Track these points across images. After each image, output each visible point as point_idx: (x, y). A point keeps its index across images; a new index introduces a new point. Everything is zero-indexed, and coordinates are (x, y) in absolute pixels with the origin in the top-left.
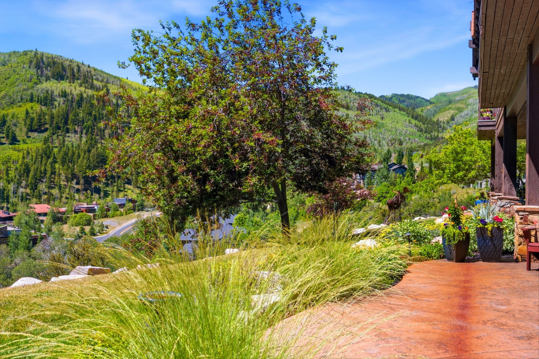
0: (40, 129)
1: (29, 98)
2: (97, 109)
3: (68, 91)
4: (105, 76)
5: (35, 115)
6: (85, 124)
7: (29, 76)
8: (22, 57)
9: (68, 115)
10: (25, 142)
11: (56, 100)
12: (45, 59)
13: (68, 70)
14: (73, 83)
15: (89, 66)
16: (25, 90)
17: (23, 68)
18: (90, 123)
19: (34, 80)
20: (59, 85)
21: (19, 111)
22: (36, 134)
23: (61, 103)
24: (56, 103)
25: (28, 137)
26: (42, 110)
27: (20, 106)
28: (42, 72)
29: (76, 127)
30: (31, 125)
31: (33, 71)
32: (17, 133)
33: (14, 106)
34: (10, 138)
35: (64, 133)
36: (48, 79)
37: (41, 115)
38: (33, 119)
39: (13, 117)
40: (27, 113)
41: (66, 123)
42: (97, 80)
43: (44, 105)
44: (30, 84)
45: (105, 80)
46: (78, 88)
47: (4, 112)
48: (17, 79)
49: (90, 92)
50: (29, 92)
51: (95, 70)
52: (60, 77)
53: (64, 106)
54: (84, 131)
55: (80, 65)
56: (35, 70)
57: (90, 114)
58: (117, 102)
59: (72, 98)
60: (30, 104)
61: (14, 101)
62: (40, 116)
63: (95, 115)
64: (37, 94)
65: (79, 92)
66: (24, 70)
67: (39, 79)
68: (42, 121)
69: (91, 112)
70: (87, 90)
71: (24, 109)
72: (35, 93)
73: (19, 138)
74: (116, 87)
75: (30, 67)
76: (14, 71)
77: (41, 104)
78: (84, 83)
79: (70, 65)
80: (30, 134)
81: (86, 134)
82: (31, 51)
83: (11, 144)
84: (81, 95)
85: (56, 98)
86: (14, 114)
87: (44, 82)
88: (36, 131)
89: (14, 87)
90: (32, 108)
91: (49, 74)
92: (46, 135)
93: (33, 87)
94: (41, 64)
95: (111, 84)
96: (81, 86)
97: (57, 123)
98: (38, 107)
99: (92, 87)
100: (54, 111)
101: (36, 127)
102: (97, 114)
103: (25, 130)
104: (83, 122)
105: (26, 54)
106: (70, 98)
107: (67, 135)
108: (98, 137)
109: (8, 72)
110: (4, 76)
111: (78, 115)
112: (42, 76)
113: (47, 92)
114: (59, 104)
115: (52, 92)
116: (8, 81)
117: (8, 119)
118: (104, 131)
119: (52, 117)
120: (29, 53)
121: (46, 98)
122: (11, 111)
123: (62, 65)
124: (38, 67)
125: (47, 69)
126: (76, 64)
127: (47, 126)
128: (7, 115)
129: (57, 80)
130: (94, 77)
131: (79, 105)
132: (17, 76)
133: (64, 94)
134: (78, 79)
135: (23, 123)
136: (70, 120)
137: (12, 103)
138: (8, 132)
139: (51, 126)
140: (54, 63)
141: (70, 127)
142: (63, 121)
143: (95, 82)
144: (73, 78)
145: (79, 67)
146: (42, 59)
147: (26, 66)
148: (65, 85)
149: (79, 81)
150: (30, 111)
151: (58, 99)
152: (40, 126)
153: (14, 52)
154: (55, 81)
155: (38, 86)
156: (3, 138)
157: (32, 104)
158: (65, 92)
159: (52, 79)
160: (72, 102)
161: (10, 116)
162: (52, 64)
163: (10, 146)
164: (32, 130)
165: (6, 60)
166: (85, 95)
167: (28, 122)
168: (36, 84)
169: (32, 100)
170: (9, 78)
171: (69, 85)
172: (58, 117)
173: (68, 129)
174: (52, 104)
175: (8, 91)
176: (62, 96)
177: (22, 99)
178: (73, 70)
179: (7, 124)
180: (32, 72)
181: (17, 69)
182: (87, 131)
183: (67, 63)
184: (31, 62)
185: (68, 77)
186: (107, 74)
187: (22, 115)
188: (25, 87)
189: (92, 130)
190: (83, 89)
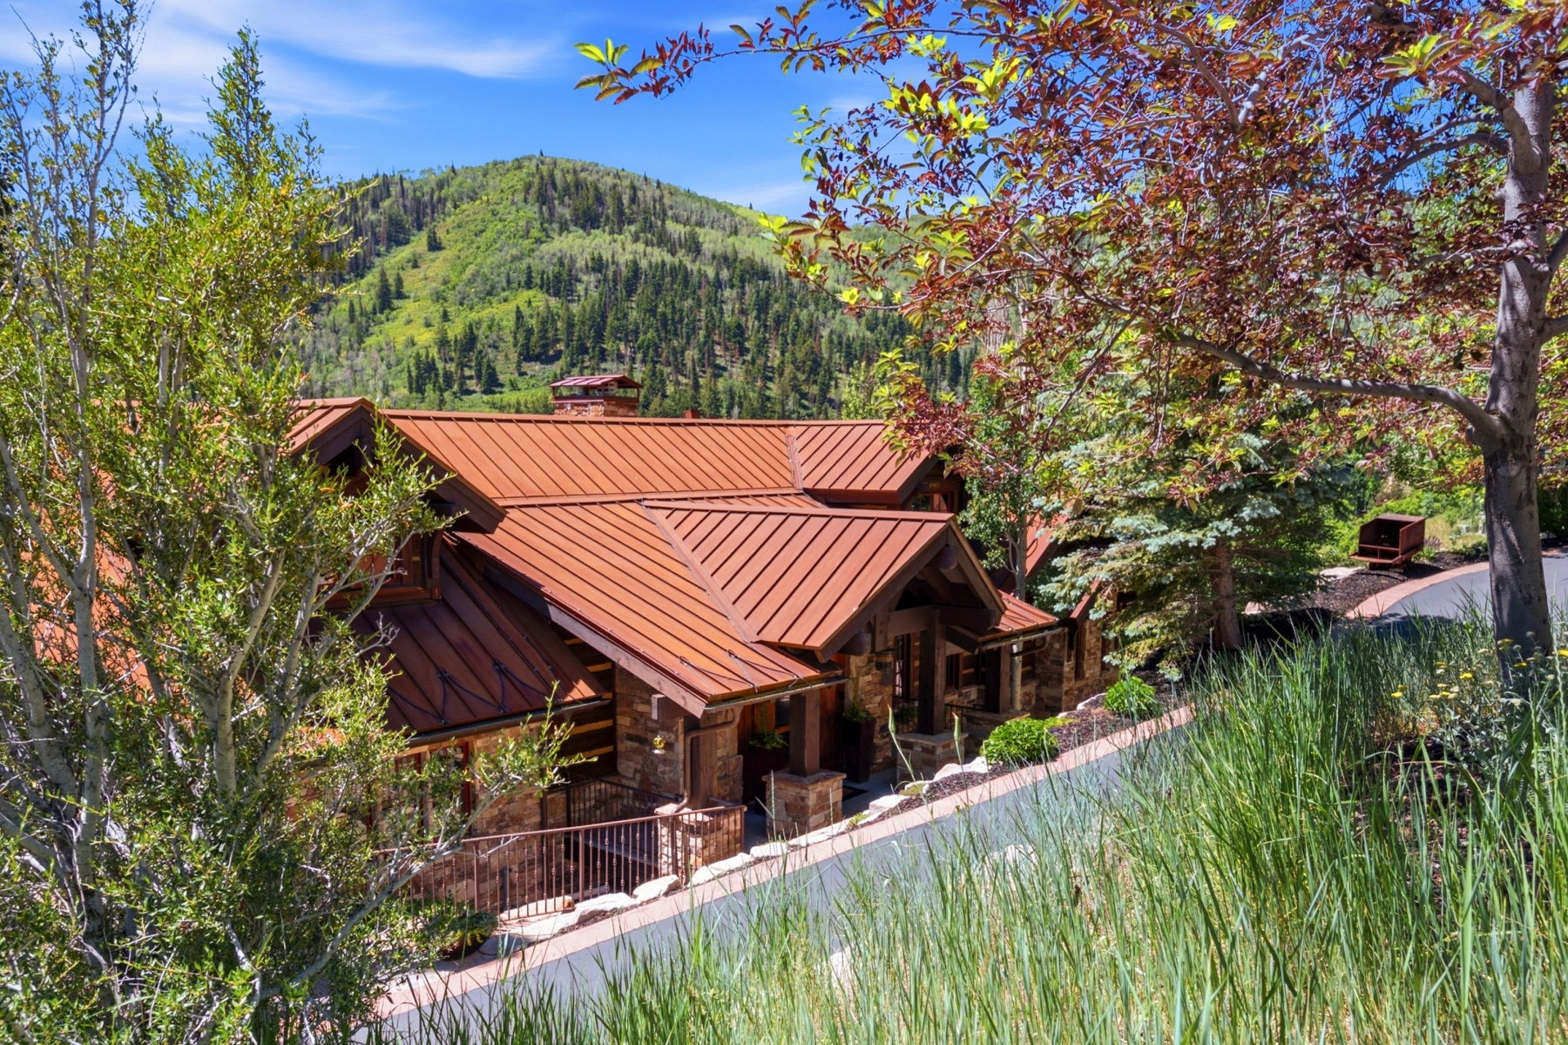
0: (546, 352)
1: (523, 279)
2: (669, 299)
3: (606, 256)
4: (695, 206)
5: (533, 322)
6: (642, 337)
7: (522, 223)
8: (510, 175)
9: (604, 317)
10: (514, 387)
11: (579, 281)
12: (558, 175)
13: (609, 200)
14: (620, 233)
15: (659, 183)
16: (515, 259)
17: (513, 203)
18: (651, 334)
19: (535, 233)
20: (587, 241)
21: (502, 312)
22: (537, 366)
23: (592, 286)
24: (580, 288)
25: (522, 374)
26: (548, 307)
27: (506, 300)
28: (551, 214)
29: (622, 347)
30: (526, 346)
31: (532, 211)
32: (499, 367)
33: (494, 300)
34: (484, 379)
35: (594, 362)
36: (564, 228)
37: (548, 319)
38: (530, 332)
39: (490, 328)
40: (519, 316)
41: (599, 337)
42: (676, 219)
43: (556, 294)
44: (527, 243)
45: (694, 219)
46: (630, 247)
47: (473, 316)
48: (500, 233)
49: (658, 255)
50: (523, 265)
51: (673, 192)
52: (589, 220)
53: (595, 294)
54: (639, 356)
55: (637, 184)
56: (536, 209)
57: (652, 311)
58: (717, 274)
59: (615, 273)
60: (526, 294)
61: (493, 287)
62: (544, 323)
63: (664, 315)
64: (541, 267)
65: (630, 257)
66: (514, 208)
67: (545, 230)
68: (550, 335)
69: (656, 306)
70: (649, 249)
71: (511, 306)
72: (537, 265)
73: (502, 378)
74: (720, 233)
75: (526, 201)
76: (494, 213)
77: (548, 292)
78: (643, 231)
79: (615, 186)
80: (526, 366)
81: (644, 361)
82: (530, 158)
83: (486, 392)
84: (635, 263)
85: (581, 275)
86: (493, 320)
87: (556, 236)
88: (536, 358)
89: (493, 253)
90: (530, 303)
91: (567, 213)
92: (556, 367)
93: (533, 250)
94: (551, 192)
95: (707, 229)
96: (636, 239)
97: (580, 338)
98: (540, 300)
99: (663, 240)
100: (575, 308)
101: (537, 350)
102: (669, 311)
103: (514, 357)
104: (636, 332)
105: (520, 167)
106: (610, 274)
107: (603, 366)
108: (668, 370)
109: (479, 217)
110: (472, 227)
111: (625, 316)
112: (551, 222)
113: (561, 264)
114: (586, 290)
115: (573, 260)
116: (482, 240)
117: (481, 333)
118: (683, 353)
119: (570, 325)
120: (526, 163)
121: (557, 277)
122: (485, 313)
123: (597, 189)
124: (543, 199)
125: (562, 202)
126: (627, 182)
127: (561, 346)
128: (479, 323)
129: (584, 227)
130: (670, 213)
131: (630, 291)
132: (500, 226)
133: (598, 265)
134: (631, 222)
135: (511, 339)
136: (608, 329)
137: (489, 293)
138: (479, 364)
139: (567, 346)
140: (579, 185)
141: (608, 346)
142: (592, 334)
143: (671, 226)
144: (621, 220)
145: (634, 188)
146: (552, 175)
147: (519, 197)
148: (600, 242)
149: (633, 228)
150: (526, 311)
151: (585, 278)
152: (545, 346)
153: (495, 164)
154: (581, 232)
155: (544, 247)
156: (471, 378)
157: (531, 293)
158: (601, 258)
159: (572, 228)
160: (615, 281)
161: (485, 325)
162: (573, 190)
163: (486, 398)
164: (527, 356)
165: (477, 184)
166: (644, 264)
167: (521, 340)
168: (538, 241)
169: (529, 284)
170: (482, 231)
171: (608, 238)
172: (583, 323)
173: (603, 351)
174: (572, 291)
175: (480, 266)
176: (594, 270)
177: (509, 282)
178: (620, 199)
179: (479, 346)
180: (531, 214)
181: (500, 208)
182: (645, 355)
183: (609, 180)
184: (528, 187)
185: (608, 218)
186: (700, 199)
187: (509, 323)
188: (514, 252)
189: (656, 351)
190: (640, 247)
